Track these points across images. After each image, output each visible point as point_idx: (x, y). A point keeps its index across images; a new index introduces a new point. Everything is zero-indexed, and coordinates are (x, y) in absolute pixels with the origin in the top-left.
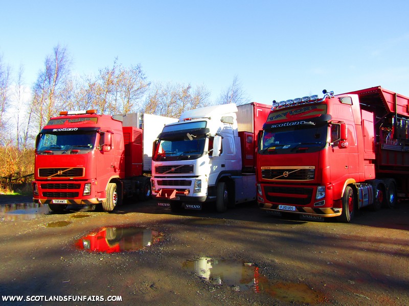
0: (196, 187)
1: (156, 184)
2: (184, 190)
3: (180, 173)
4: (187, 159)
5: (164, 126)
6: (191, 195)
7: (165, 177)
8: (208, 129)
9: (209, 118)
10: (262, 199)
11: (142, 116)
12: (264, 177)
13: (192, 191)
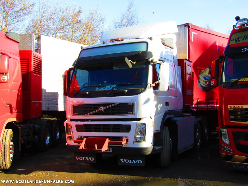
0: (138, 134)
1: (74, 130)
2: (120, 138)
3: (113, 114)
4: (123, 94)
5: (80, 50)
6: (130, 145)
7: (87, 120)
8: (151, 53)
9: (151, 39)
10: (228, 148)
11: (39, 38)
12: (232, 119)
13: (131, 140)
